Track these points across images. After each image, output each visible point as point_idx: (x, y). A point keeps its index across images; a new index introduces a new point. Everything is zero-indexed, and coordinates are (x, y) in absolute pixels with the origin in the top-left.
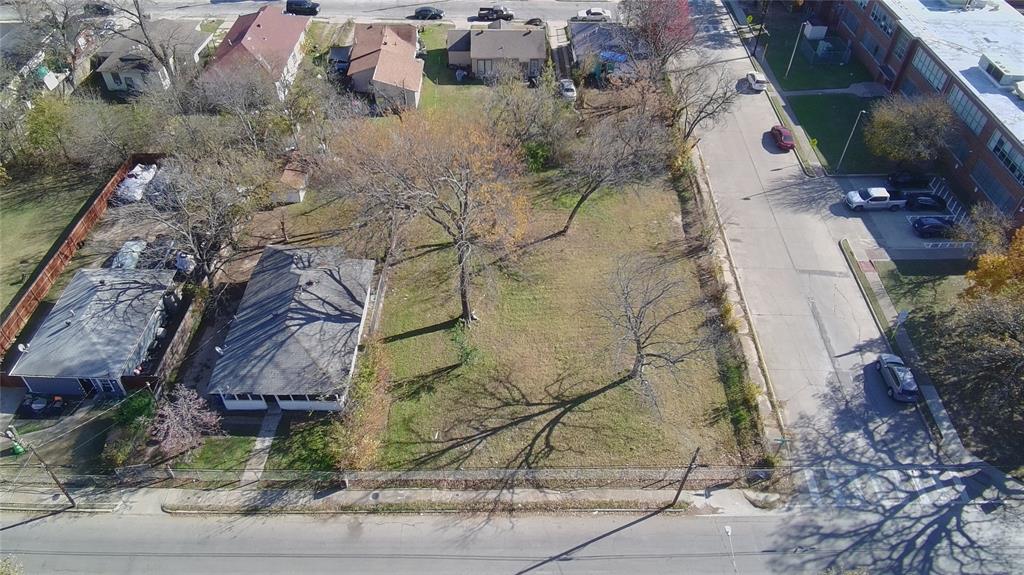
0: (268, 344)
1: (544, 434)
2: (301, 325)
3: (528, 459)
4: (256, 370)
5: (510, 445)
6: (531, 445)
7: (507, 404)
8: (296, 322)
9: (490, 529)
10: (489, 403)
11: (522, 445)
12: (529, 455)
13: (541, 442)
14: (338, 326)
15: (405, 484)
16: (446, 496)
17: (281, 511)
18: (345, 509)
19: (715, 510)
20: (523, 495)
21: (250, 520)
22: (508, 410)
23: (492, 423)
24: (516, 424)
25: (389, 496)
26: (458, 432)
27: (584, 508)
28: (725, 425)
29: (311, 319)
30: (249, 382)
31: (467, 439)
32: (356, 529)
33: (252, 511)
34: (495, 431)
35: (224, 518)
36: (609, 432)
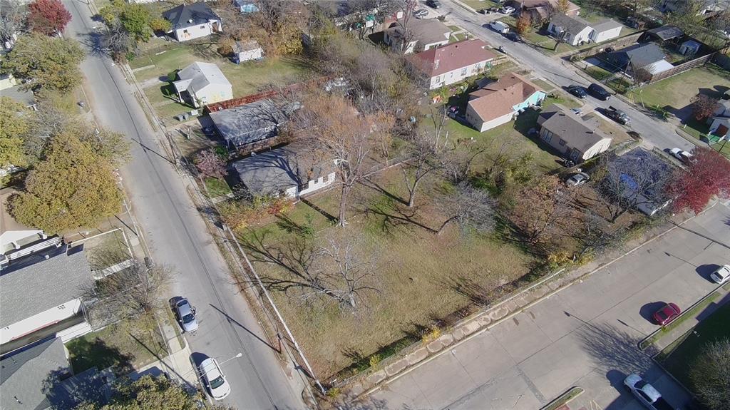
0: (261, 163)
1: (292, 284)
2: (277, 166)
3: (272, 284)
4: (250, 168)
5: (276, 273)
6: (282, 282)
7: (300, 262)
8: (277, 164)
9: (230, 286)
10: (296, 255)
11: (281, 278)
12: (276, 283)
13: (287, 284)
14: (289, 178)
15: (236, 247)
16: (238, 264)
17: (203, 217)
18: (215, 235)
19: (289, 375)
20: (252, 291)
21: (196, 211)
22: (297, 264)
23: (285, 262)
24: (291, 270)
25: (228, 246)
26: (272, 252)
27: (258, 317)
28: (349, 362)
29: (282, 167)
30: (244, 170)
31: (271, 257)
32: (208, 243)
33: (199, 209)
34: (282, 264)
35: (193, 204)
36: (309, 309)
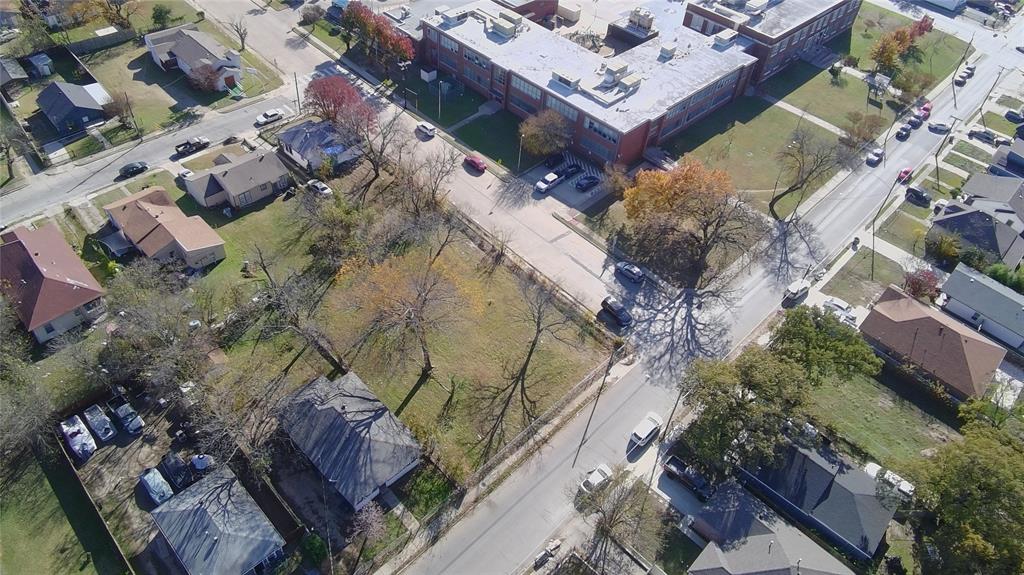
0: (362, 455)
1: (525, 398)
2: (368, 432)
3: (529, 415)
4: (368, 473)
5: (515, 415)
6: (525, 408)
7: (495, 398)
8: (364, 432)
9: (545, 456)
10: (486, 404)
11: (520, 411)
12: (528, 412)
13: (527, 403)
14: (382, 419)
15: (490, 469)
16: (513, 459)
17: (448, 527)
18: (476, 501)
19: (617, 378)
20: (544, 431)
21: (438, 544)
22: (498, 399)
23: (498, 411)
24: (507, 405)
25: (489, 479)
26: (487, 428)
27: (572, 416)
28: (589, 339)
29: (368, 426)
30: (371, 481)
31: (495, 428)
32: (490, 503)
33: (435, 540)
34: (502, 413)
35: (424, 555)
36: (548, 377)
